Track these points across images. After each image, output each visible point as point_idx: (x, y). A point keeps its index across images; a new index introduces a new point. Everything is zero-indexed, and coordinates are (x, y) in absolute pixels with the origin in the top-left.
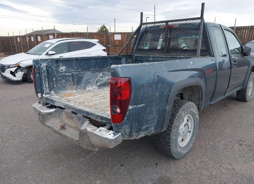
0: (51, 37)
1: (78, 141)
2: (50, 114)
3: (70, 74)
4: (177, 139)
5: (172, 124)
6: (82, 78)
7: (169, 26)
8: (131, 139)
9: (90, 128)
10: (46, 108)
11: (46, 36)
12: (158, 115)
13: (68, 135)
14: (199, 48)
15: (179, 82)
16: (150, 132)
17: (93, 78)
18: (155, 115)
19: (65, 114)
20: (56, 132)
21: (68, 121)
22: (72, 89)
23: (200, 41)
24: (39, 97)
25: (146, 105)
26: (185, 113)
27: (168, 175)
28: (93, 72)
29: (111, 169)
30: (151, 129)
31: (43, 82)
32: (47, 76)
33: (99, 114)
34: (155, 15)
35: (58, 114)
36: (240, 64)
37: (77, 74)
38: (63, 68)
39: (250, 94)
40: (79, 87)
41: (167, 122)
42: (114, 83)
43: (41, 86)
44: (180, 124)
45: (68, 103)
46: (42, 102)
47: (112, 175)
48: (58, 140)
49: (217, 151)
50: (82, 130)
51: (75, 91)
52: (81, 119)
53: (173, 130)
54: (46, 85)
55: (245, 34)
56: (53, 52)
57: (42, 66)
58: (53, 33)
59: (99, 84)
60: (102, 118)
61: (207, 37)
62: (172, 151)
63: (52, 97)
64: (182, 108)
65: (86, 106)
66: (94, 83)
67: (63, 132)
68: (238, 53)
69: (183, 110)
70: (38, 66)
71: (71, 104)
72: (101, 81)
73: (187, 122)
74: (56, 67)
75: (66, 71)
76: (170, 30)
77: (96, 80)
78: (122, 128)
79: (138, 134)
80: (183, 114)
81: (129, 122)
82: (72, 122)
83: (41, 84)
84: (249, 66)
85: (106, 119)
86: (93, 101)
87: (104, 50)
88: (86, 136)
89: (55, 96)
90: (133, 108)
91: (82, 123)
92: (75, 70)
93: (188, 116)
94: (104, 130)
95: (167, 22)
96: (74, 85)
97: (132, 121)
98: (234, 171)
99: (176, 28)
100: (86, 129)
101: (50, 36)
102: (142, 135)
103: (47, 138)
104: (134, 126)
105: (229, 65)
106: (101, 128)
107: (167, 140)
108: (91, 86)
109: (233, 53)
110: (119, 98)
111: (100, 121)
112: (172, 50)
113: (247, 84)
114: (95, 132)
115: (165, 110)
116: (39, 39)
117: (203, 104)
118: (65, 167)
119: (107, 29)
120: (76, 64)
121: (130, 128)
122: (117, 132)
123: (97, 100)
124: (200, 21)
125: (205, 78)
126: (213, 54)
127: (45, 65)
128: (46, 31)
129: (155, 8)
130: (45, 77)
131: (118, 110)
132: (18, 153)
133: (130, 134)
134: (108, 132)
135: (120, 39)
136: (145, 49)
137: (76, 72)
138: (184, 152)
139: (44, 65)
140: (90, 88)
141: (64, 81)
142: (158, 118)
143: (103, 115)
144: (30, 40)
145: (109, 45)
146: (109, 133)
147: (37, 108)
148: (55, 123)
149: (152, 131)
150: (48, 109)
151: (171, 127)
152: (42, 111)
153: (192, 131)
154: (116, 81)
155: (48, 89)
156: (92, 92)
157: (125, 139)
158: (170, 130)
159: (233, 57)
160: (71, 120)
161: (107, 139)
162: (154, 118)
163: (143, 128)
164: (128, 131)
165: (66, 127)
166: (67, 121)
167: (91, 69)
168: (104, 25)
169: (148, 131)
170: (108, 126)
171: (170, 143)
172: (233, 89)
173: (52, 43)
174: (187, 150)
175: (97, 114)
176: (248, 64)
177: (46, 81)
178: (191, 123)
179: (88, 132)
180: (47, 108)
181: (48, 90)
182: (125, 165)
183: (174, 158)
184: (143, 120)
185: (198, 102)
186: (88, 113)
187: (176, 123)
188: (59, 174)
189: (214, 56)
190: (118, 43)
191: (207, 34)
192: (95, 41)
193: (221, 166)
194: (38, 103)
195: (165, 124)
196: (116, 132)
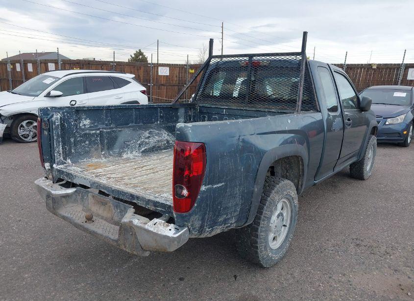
0: (51, 66)
1: (117, 241)
2: (66, 196)
3: (98, 132)
4: (267, 236)
5: (261, 213)
6: (116, 138)
7: (254, 62)
8: (202, 236)
9: (138, 221)
10: (60, 187)
11: (43, 65)
12: (242, 200)
13: (100, 231)
14: (299, 98)
15: (273, 149)
16: (229, 226)
17: (133, 139)
18: (239, 201)
19: (93, 197)
20: (77, 226)
21: (98, 210)
22: (99, 157)
23: (302, 88)
24: (47, 168)
25: (226, 185)
26: (279, 196)
27: (254, 293)
28: (134, 130)
29: (164, 285)
30: (230, 222)
31: (54, 144)
32: (62, 134)
33: (152, 198)
34: (222, 39)
35: (79, 197)
36: (356, 123)
37: (107, 133)
38: (86, 122)
39: (368, 168)
40: (111, 153)
41: (254, 210)
42: (179, 149)
43: (51, 151)
44: (272, 213)
45: (97, 180)
46: (51, 177)
47: (167, 295)
48: (74, 239)
49: (325, 255)
50: (124, 222)
51: (104, 160)
52: (120, 206)
53: (262, 222)
54: (59, 149)
55: (360, 76)
56: (59, 93)
57: (53, 119)
58: (56, 60)
59: (143, 149)
60: (156, 204)
61: (311, 82)
62: (260, 255)
63: (68, 170)
64: (276, 189)
65: (127, 185)
66: (136, 147)
67: (90, 226)
68: (352, 107)
69: (277, 192)
70: (47, 117)
71: (103, 181)
72: (147, 143)
73: (282, 211)
74: (76, 120)
75: (90, 127)
76: (256, 69)
77: (139, 142)
78: (189, 219)
79: (212, 230)
80: (277, 198)
81: (200, 210)
82: (104, 210)
83: (51, 148)
84: (368, 126)
85: (163, 205)
86: (137, 177)
87: (143, 92)
88: (131, 233)
89: (74, 168)
90: (208, 189)
91: (123, 213)
92: (104, 126)
93: (283, 201)
94: (160, 224)
95: (251, 56)
96: (102, 150)
97: (204, 209)
98: (351, 285)
99: (265, 66)
100: (131, 222)
101: (49, 64)
102: (218, 230)
103: (55, 237)
104: (207, 216)
105: (342, 125)
106: (155, 220)
107: (253, 238)
108: (131, 152)
109: (345, 107)
110: (186, 173)
111: (152, 208)
112: (258, 100)
113: (365, 154)
114: (146, 227)
115: (252, 192)
116: (30, 68)
117: (304, 183)
118: (89, 284)
119: (146, 56)
120: (107, 116)
121: (202, 220)
122: (182, 226)
123: (143, 176)
124: (301, 58)
125: (307, 142)
126: (320, 109)
127: (59, 116)
128: (42, 54)
129: (222, 27)
130: (58, 136)
131: (185, 192)
132: (7, 262)
133: (201, 230)
134: (168, 226)
135: (168, 74)
136: (215, 96)
137: (107, 129)
138: (276, 257)
139: (57, 116)
140: (130, 156)
141: (87, 142)
142: (242, 204)
143: (158, 200)
144: (14, 68)
145: (150, 83)
146: (170, 228)
147: (43, 187)
148: (75, 212)
149: (233, 224)
150: (64, 188)
151: (259, 218)
152: (53, 192)
153: (288, 225)
154: (182, 148)
155: (62, 156)
156: (132, 162)
157: (193, 237)
158: (257, 222)
159: (346, 113)
160: (102, 208)
161: (166, 237)
162: (237, 205)
163: (221, 219)
164: (197, 224)
165: (94, 218)
166: (96, 209)
167: (130, 125)
168: (140, 50)
169: (227, 225)
170: (165, 217)
171: (256, 242)
172: (346, 162)
173: (57, 78)
174: (280, 255)
175: (148, 197)
176: (367, 123)
177: (59, 142)
178: (287, 211)
179: (134, 225)
180: (62, 187)
181: (62, 158)
182: (186, 280)
183: (261, 267)
184: (221, 208)
185: (296, 181)
186: (132, 196)
187: (267, 212)
188: (80, 294)
189: (320, 112)
190: (165, 81)
191: (310, 78)
192: (128, 76)
193: (330, 278)
194: (44, 178)
195: (251, 213)
196: (180, 226)
